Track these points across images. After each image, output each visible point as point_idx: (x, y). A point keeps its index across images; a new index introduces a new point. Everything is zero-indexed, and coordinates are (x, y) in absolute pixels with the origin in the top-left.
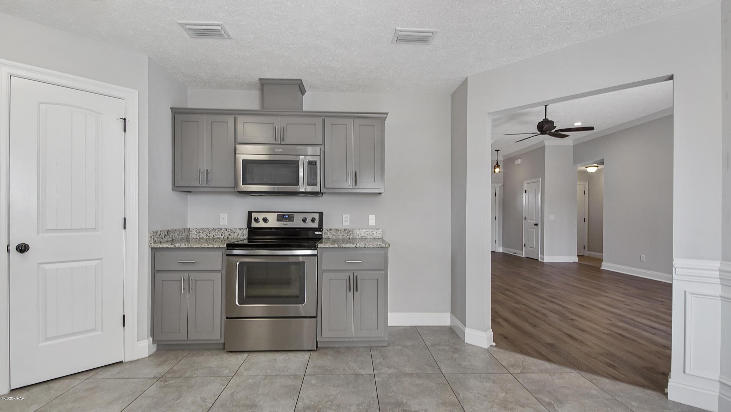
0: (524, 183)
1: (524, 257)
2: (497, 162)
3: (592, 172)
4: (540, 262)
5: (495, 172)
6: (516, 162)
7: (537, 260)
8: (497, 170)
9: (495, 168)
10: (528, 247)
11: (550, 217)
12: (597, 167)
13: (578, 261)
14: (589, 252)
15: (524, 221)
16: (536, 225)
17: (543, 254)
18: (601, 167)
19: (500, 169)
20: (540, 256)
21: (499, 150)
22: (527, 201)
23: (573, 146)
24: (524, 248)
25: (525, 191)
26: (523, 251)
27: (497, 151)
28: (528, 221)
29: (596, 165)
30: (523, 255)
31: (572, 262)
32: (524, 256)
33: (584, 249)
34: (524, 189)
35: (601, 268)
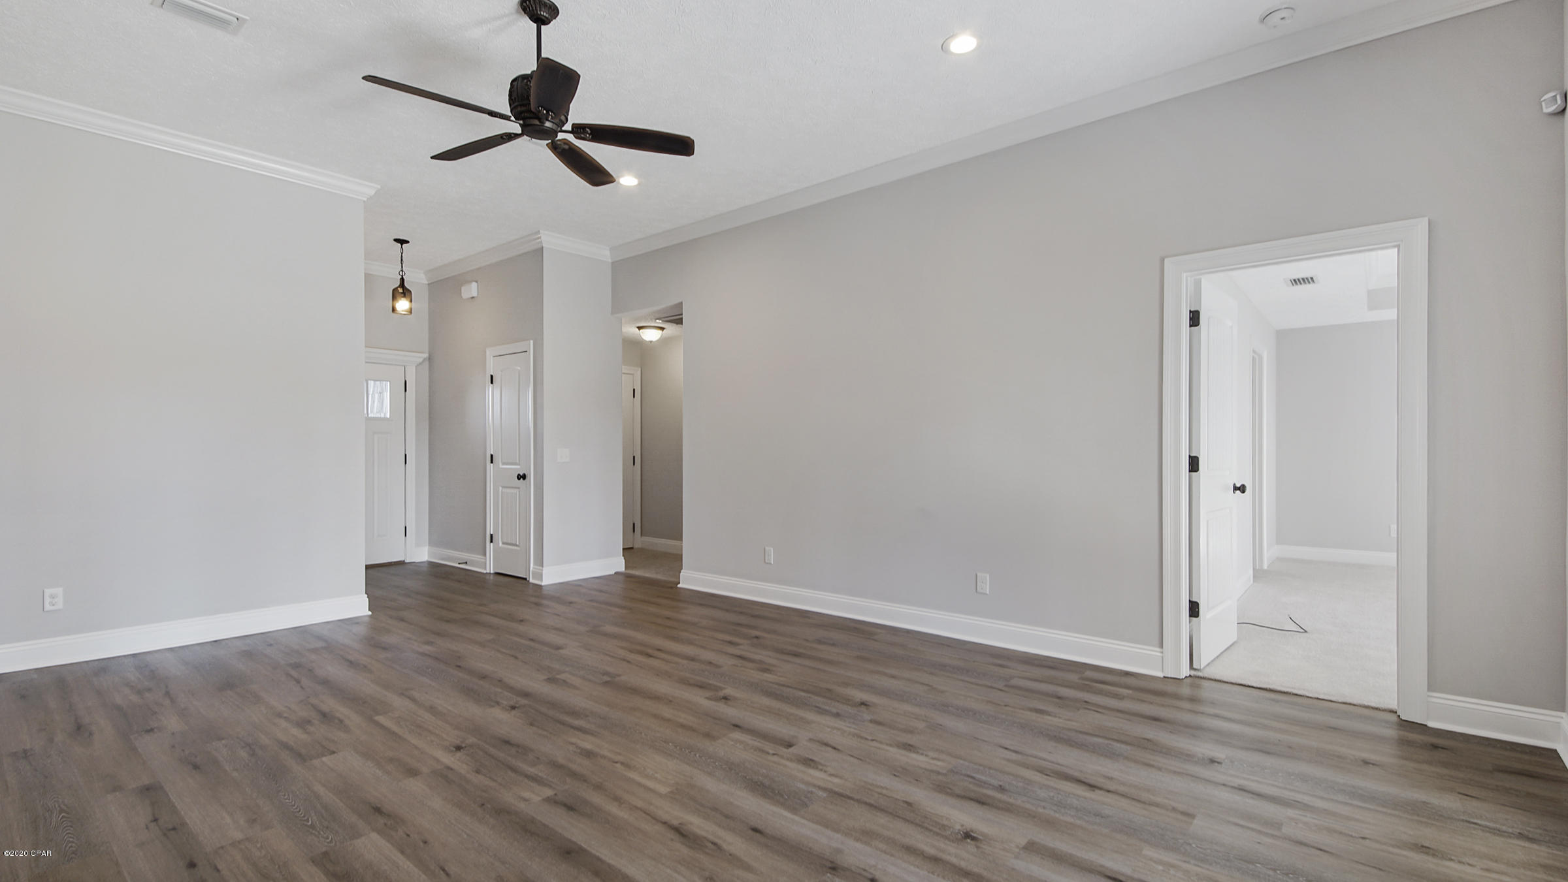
0: (488, 353)
1: (490, 573)
2: (402, 280)
3: (651, 342)
4: (533, 584)
5: (394, 310)
6: (463, 289)
7: (525, 579)
8: (403, 305)
9: (394, 298)
10: (501, 544)
11: (557, 455)
12: (662, 329)
13: (626, 568)
14: (643, 537)
15: (489, 466)
16: (522, 477)
17: (540, 562)
18: (671, 329)
19: (411, 301)
20: (533, 568)
21: (407, 242)
22: (497, 407)
23: (613, 263)
24: (490, 548)
25: (492, 376)
26: (485, 555)
27: (402, 242)
28: (501, 466)
29: (659, 323)
30: (485, 569)
31: (613, 572)
32: (488, 571)
33: (634, 531)
34: (487, 372)
35: (679, 586)
